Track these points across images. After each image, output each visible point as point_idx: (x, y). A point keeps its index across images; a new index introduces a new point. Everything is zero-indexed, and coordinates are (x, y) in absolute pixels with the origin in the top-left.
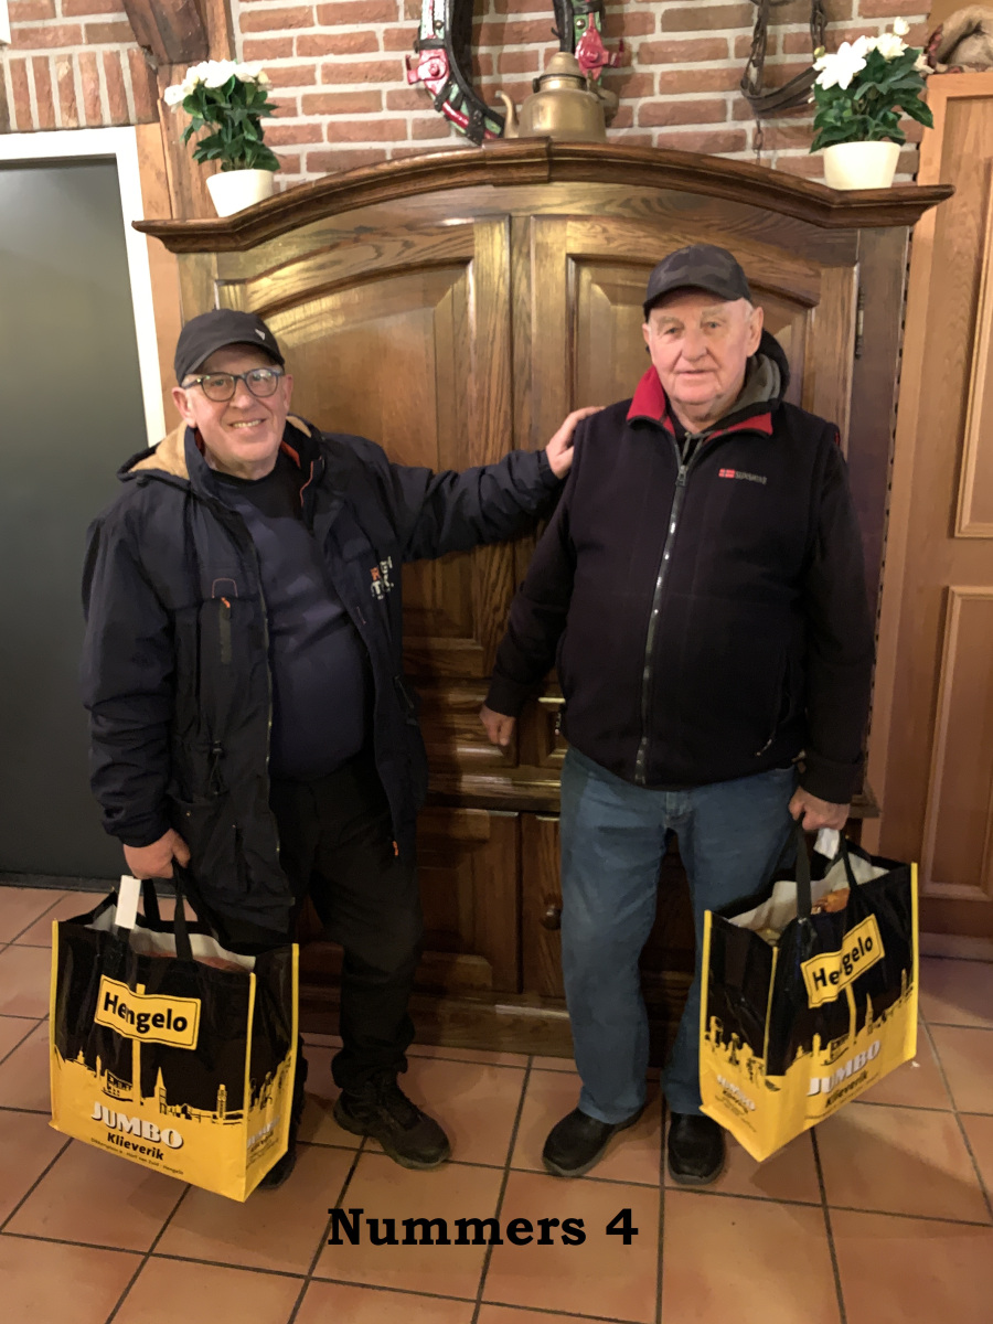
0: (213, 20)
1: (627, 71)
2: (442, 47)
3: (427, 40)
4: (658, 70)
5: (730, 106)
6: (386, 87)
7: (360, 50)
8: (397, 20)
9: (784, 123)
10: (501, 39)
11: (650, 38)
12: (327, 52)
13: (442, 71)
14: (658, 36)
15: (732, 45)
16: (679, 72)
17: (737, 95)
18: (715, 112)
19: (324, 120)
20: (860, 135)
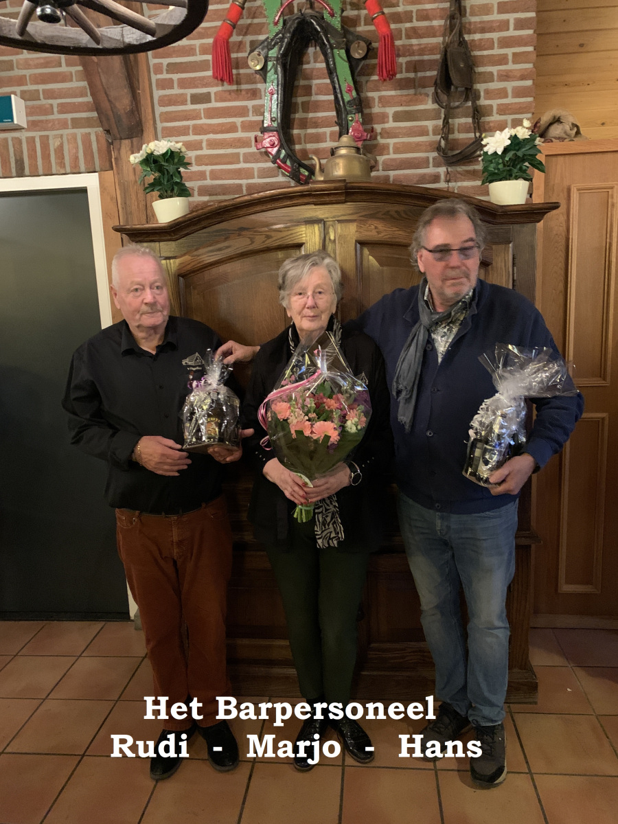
0: (145, 116)
1: (374, 142)
2: (276, 131)
3: (268, 127)
4: (391, 141)
5: (431, 160)
6: (242, 151)
7: (228, 131)
8: (248, 116)
9: (460, 169)
10: (306, 126)
11: (386, 126)
12: (209, 133)
13: (276, 143)
14: (391, 124)
15: (430, 129)
16: (403, 143)
17: (435, 154)
18: (424, 163)
19: (208, 168)
20: (508, 177)
